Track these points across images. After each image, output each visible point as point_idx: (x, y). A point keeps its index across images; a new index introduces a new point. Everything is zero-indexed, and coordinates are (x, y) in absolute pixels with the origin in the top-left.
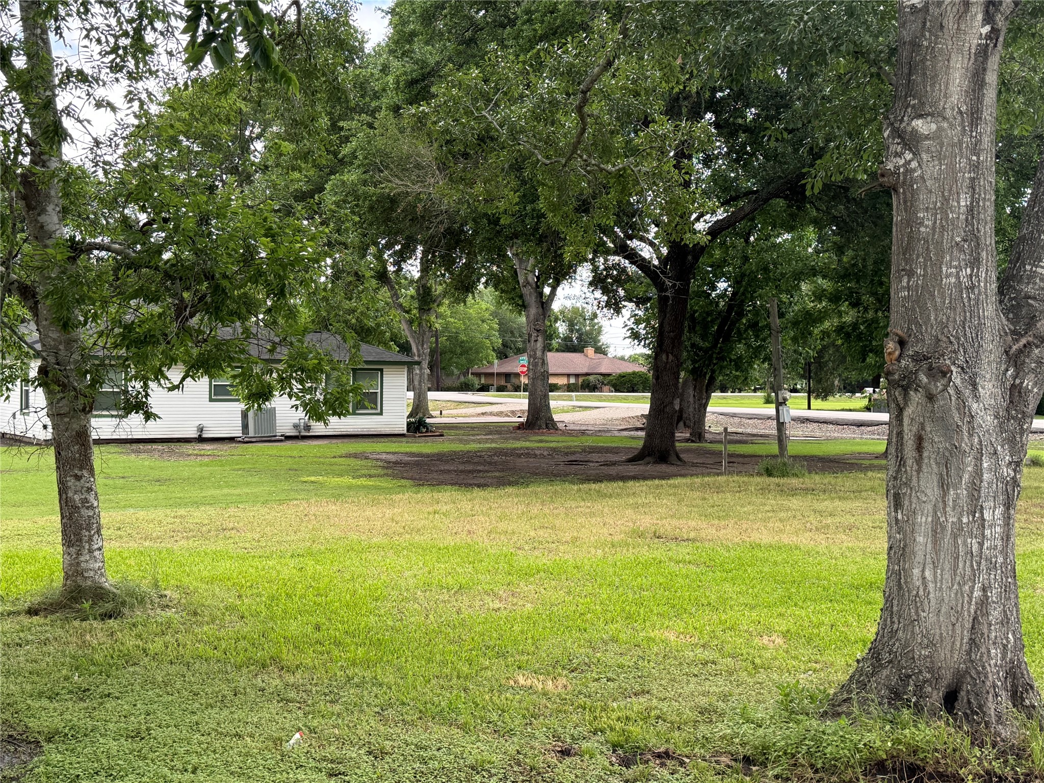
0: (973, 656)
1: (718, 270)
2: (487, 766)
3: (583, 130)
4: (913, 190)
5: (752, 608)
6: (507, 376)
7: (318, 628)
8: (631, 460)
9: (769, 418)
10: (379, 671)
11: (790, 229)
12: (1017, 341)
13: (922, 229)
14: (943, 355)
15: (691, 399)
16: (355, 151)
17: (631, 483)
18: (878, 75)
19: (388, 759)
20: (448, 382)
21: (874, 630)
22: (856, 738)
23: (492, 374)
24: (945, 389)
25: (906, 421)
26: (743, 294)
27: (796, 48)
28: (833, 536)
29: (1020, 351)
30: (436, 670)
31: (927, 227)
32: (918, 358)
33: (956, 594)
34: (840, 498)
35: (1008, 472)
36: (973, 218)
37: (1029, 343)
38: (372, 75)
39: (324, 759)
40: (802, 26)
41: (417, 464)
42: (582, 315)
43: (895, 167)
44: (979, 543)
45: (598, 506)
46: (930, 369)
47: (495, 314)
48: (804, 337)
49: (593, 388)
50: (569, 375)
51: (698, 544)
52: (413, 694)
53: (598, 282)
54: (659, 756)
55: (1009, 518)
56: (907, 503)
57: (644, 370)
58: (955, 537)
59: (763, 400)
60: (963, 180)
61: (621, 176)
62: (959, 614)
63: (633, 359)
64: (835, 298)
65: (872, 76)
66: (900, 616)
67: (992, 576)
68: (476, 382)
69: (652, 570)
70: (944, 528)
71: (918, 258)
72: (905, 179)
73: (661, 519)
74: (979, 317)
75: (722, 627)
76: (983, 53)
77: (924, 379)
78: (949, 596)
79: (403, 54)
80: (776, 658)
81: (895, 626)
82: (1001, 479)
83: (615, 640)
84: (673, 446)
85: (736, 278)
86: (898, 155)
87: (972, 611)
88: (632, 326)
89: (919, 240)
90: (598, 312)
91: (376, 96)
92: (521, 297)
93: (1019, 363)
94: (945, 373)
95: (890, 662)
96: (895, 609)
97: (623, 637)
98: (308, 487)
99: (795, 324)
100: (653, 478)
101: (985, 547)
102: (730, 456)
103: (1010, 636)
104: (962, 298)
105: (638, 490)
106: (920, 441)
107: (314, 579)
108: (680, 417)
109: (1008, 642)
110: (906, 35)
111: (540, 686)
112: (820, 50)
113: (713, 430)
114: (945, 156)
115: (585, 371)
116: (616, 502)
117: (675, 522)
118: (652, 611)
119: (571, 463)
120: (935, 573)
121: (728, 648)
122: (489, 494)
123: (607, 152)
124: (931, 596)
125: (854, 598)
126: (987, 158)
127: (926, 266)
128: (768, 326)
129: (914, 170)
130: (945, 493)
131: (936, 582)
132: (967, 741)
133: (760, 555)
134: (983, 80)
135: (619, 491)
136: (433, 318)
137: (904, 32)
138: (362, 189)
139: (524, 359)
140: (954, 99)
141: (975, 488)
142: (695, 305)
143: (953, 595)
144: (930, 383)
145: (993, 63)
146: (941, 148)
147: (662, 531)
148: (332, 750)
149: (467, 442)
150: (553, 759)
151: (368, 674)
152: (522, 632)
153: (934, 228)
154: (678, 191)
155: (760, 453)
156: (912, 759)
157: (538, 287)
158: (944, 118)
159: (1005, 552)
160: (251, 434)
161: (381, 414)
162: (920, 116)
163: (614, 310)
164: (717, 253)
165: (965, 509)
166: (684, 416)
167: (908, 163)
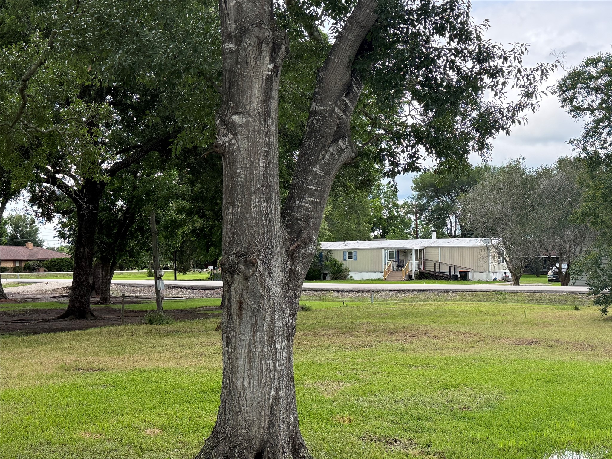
0: (271, 431)
1: (118, 196)
3: (24, 105)
4: (234, 156)
5: (141, 411)
8: (59, 318)
9: (151, 286)
11: (163, 169)
12: (292, 244)
13: (240, 179)
14: (252, 253)
15: (100, 276)
17: (59, 334)
18: (212, 87)
21: (215, 418)
24: (254, 273)
25: (233, 293)
26: (134, 209)
27: (163, 68)
28: (190, 360)
29: (294, 250)
31: (242, 178)
32: (239, 255)
33: (261, 394)
34: (195, 336)
35: (288, 320)
36: (267, 174)
37: (298, 246)
40: (166, 56)
42: (24, 221)
43: (223, 142)
44: (274, 363)
45: (36, 351)
46: (246, 261)
48: (172, 237)
49: (33, 270)
50: (15, 261)
51: (105, 372)
53: (34, 200)
55: (290, 347)
56: (233, 341)
57: (68, 256)
58: (261, 360)
59: (147, 275)
60: (261, 152)
61: (51, 136)
62: (263, 406)
63: (60, 250)
64: (190, 213)
65: (208, 87)
66: (230, 410)
67: (281, 382)
69: (74, 392)
70: (254, 355)
71: (237, 196)
72: (229, 149)
73: (81, 357)
74: (272, 231)
75: (121, 426)
76: (270, 80)
77: (242, 267)
78: (257, 396)
80: (156, 443)
81: (227, 417)
82: (285, 324)
83: (49, 442)
84: (89, 307)
85: (129, 199)
86: (225, 135)
87: (270, 404)
88: (60, 229)
89: (238, 186)
90: (36, 219)
93: (293, 257)
94: (254, 264)
95: (224, 439)
96: (227, 406)
97: (54, 439)
99: (166, 228)
100: (75, 329)
101: (277, 365)
102: (126, 312)
103: (291, 416)
104: (262, 220)
105: (65, 338)
106: (240, 303)
108: (93, 288)
109: (290, 420)
112: (178, 70)
113: (115, 295)
114: (251, 137)
115: (26, 258)
116: (49, 347)
117: (90, 359)
118: (74, 420)
119: (17, 321)
120: (250, 382)
121: (125, 440)
123: (42, 120)
124: (248, 396)
125: (203, 399)
126: (274, 139)
127: (242, 201)
128: (149, 229)
129: (234, 145)
130: (255, 335)
131: (250, 388)
133: (146, 376)
134: (271, 95)
135: (51, 339)
137: (226, 64)
140: (255, 105)
141: (271, 331)
142: (103, 216)
143: (259, 395)
144: (245, 270)
145: (276, 86)
146: (249, 133)
147: (81, 365)
153: (246, 179)
154: (91, 147)
155: (145, 309)
158: (250, 116)
159: (287, 367)
162: (237, 113)
163: (47, 218)
164: (116, 184)
165: (266, 343)
166: (96, 287)
167: (230, 140)
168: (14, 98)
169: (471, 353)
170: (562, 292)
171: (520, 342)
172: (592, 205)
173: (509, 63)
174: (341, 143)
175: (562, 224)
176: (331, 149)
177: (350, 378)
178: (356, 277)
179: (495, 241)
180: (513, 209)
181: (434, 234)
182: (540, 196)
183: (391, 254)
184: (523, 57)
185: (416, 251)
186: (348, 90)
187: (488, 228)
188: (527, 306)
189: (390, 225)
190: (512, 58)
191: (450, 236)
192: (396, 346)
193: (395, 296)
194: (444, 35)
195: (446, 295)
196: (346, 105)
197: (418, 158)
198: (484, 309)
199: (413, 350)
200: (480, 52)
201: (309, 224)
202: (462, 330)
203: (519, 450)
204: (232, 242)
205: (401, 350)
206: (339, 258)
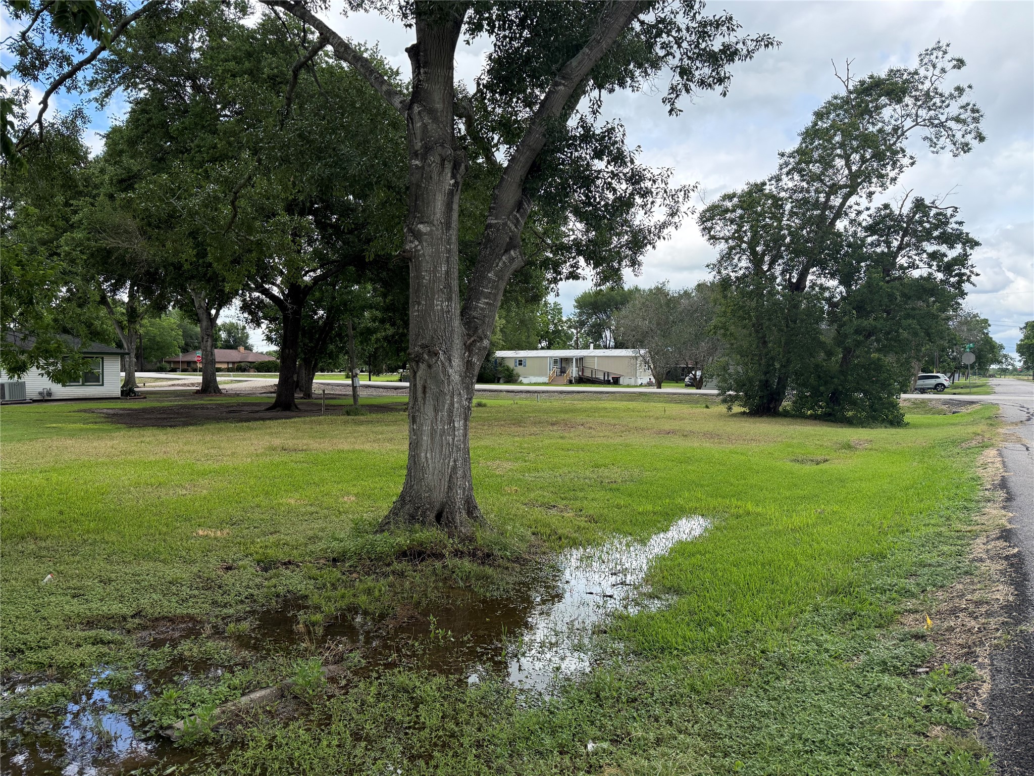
0: (450, 495)
1: (319, 304)
2: (179, 581)
3: (235, 216)
4: (419, 260)
5: (339, 483)
6: (189, 363)
7: (61, 513)
8: (268, 409)
9: (348, 385)
10: (106, 535)
11: (358, 283)
12: (469, 339)
13: (424, 281)
14: (435, 345)
15: (304, 376)
16: (81, 220)
17: (268, 422)
19: (113, 583)
20: (149, 367)
21: (402, 487)
22: (392, 541)
23: (178, 362)
24: (436, 362)
25: (418, 379)
26: (333, 317)
28: (382, 444)
29: (471, 344)
30: (145, 531)
31: (426, 280)
32: (423, 347)
33: (442, 464)
34: (386, 425)
35: (465, 403)
36: (448, 277)
37: (475, 340)
38: (93, 173)
39: (69, 588)
40: (360, 168)
41: (128, 415)
42: (236, 327)
43: (410, 248)
44: (452, 438)
45: (248, 435)
46: (429, 352)
47: (180, 326)
48: (366, 341)
49: (243, 370)
50: (228, 363)
51: (308, 452)
52: (129, 545)
53: (245, 308)
54: (285, 564)
55: (466, 425)
56: (418, 420)
57: (274, 359)
58: (441, 436)
59: (344, 376)
60: (443, 257)
61: (259, 243)
62: (443, 474)
63: (269, 354)
64: (382, 321)
65: (397, 200)
66: (415, 478)
67: (459, 455)
68: (168, 366)
69: (281, 467)
70: (436, 432)
71: (422, 296)
72: (415, 255)
73: (287, 440)
74: (452, 327)
75: (321, 494)
76: (451, 194)
77: (426, 357)
78: (438, 466)
79: (115, 163)
80: (351, 507)
81: (412, 483)
82: (462, 406)
83: (258, 506)
84: (293, 401)
85: (328, 308)
86: (411, 242)
87: (449, 472)
88: (267, 333)
89: (423, 287)
90: (246, 326)
91: (96, 187)
92: (197, 315)
93: (470, 350)
94: (436, 354)
95: (410, 501)
96: (412, 475)
97: (263, 504)
98: (51, 430)
99: (362, 334)
100: (281, 418)
101: (455, 440)
102: (327, 406)
103: (467, 483)
104: (444, 317)
106: (424, 388)
107: (57, 484)
108: (297, 385)
109: (466, 486)
110: (413, 179)
111: (213, 535)
113: (316, 392)
114: (434, 244)
115: (239, 360)
116: (258, 432)
117: (295, 441)
118: (281, 489)
119: (230, 412)
120: (432, 454)
121: (325, 505)
122: (179, 431)
123: (250, 230)
124: (430, 466)
125: (392, 474)
126: (454, 247)
127: (426, 300)
128: (347, 335)
129: (419, 251)
130: (436, 414)
131: (432, 459)
132: (446, 537)
133: (343, 455)
134: (452, 208)
136: (138, 327)
138: (86, 243)
139: (199, 353)
140: (438, 215)
141: (450, 412)
142: (305, 323)
143: (440, 465)
144: (429, 359)
145: (456, 199)
146: (432, 240)
147: (287, 446)
148: (74, 582)
149: (163, 401)
150: (220, 572)
151: (98, 538)
152: (201, 506)
153: (430, 281)
154: (294, 255)
155: (343, 404)
156: (419, 548)
157: (207, 309)
158: (434, 225)
159: (464, 442)
160: (7, 398)
161: (103, 385)
162: (422, 223)
163: (256, 324)
164: (317, 294)
165: (446, 422)
166: (300, 384)
167: (416, 246)
168: (227, 210)
169: (618, 440)
170: (696, 394)
171: (659, 432)
172: (723, 320)
173: (657, 185)
174: (512, 252)
175: (698, 337)
176: (504, 258)
177: (517, 459)
178: (525, 381)
179: (642, 352)
180: (658, 324)
181: (592, 345)
182: (681, 314)
183: (555, 361)
184: (669, 181)
185: (576, 360)
186: (519, 206)
187: (637, 341)
188: (667, 405)
189: (555, 338)
190: (660, 181)
191: (605, 347)
192: (557, 434)
193: (557, 396)
194: (602, 159)
195: (600, 396)
196: (517, 219)
197: (578, 268)
198: (631, 407)
199: (571, 438)
200: (633, 175)
201: (484, 322)
202: (613, 422)
203: (655, 513)
204: (418, 335)
205: (561, 438)
206: (511, 365)
